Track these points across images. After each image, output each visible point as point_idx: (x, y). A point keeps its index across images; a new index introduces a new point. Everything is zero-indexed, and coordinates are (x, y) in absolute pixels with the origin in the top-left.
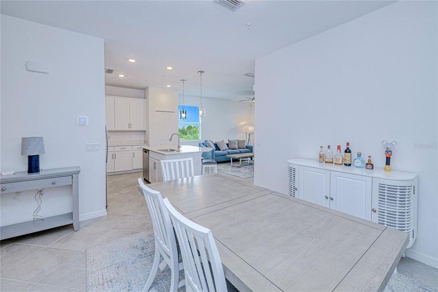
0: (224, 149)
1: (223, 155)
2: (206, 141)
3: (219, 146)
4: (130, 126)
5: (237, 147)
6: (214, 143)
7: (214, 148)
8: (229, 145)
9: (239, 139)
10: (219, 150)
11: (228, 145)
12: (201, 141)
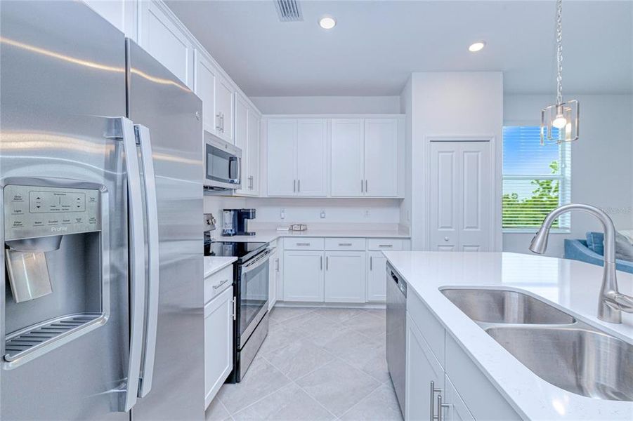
4: (364, 185)
12: (568, 231)
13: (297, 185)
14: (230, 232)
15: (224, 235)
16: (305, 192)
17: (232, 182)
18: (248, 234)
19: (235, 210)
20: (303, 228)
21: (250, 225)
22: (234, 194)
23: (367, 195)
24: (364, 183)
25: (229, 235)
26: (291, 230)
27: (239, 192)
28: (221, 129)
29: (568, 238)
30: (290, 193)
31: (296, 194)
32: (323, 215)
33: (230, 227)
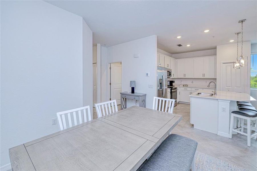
13: (185, 75)
16: (186, 77)
18: (173, 86)
19: (170, 81)
20: (187, 86)
21: (174, 84)
23: (204, 77)
24: (204, 74)
25: (169, 86)
26: (183, 86)
27: (171, 77)
28: (168, 67)
31: (184, 77)
32: (192, 82)
33: (169, 84)
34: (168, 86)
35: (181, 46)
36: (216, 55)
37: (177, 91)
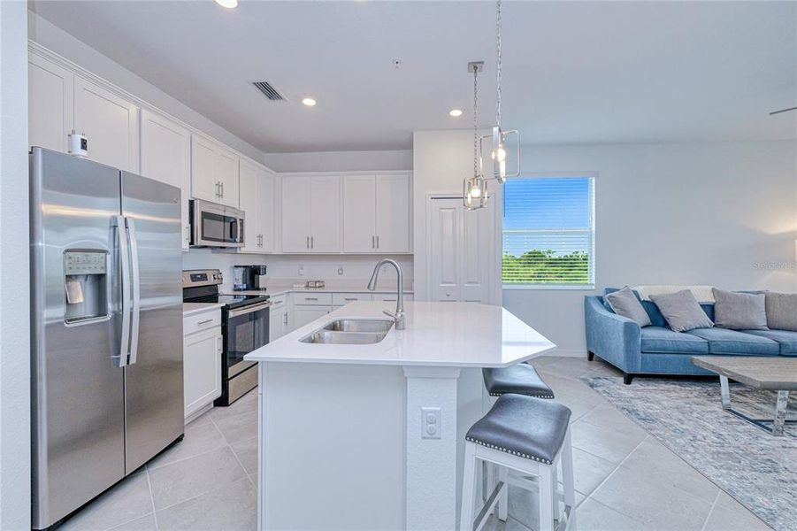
0: (691, 324)
1: (679, 352)
2: (609, 290)
3: (662, 311)
4: (375, 241)
5: (761, 320)
6: (645, 297)
7: (641, 316)
8: (718, 308)
9: (772, 291)
10: (666, 325)
11: (711, 310)
12: (594, 287)
13: (310, 241)
14: (241, 287)
15: (235, 290)
16: (317, 250)
17: (235, 241)
18: (258, 289)
19: (244, 267)
20: (318, 285)
21: (262, 280)
22: (239, 252)
23: (379, 251)
24: (375, 239)
25: (240, 290)
26: (307, 286)
27: (243, 250)
28: (220, 195)
29: (588, 295)
30: (303, 250)
31: (309, 251)
32: (341, 272)
33: (240, 282)
34: (236, 289)
35: (279, 97)
36: (412, 169)
37: (268, 309)
